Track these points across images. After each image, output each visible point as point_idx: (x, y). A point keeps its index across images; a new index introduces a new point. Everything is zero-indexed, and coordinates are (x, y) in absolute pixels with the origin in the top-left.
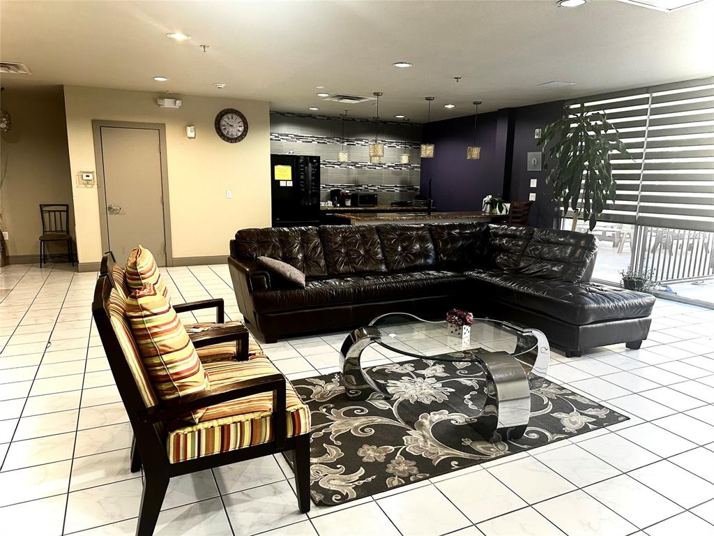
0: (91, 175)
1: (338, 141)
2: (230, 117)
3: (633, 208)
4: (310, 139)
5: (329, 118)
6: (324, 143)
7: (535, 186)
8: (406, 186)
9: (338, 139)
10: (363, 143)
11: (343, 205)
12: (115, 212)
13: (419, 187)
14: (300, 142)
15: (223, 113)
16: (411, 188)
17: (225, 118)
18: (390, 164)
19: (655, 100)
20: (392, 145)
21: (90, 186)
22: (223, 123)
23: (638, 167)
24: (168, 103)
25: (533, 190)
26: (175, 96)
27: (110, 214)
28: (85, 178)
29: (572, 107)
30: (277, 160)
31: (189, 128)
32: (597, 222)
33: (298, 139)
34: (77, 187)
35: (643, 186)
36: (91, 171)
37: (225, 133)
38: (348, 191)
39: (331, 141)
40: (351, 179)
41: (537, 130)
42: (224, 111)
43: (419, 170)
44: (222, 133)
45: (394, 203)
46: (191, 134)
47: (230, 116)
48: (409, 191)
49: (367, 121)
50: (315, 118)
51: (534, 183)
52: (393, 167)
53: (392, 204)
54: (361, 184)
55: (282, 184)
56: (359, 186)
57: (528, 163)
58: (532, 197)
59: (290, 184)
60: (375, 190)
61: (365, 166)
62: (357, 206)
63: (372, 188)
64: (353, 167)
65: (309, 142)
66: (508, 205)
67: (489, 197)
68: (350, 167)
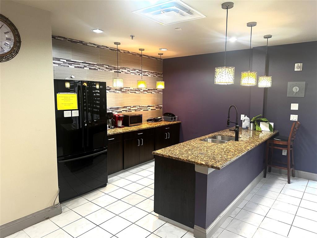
1: (107, 68)
4: (82, 65)
6: (95, 69)
8: (155, 106)
9: (107, 66)
10: (126, 71)
11: (116, 127)
13: (162, 106)
14: (72, 67)
16: (158, 107)
18: (145, 89)
20: (146, 74)
25: (294, 112)
33: (71, 64)
38: (116, 113)
39: (101, 68)
40: (118, 102)
41: (297, 65)
43: (162, 93)
48: (156, 109)
49: (129, 52)
51: (294, 107)
52: (147, 91)
53: (149, 121)
54: (125, 106)
55: (67, 115)
56: (123, 107)
57: (289, 91)
58: (294, 118)
59: (76, 114)
60: (135, 110)
61: (128, 90)
62: (128, 126)
63: (134, 109)
64: (119, 92)
65: (81, 67)
66: (272, 124)
67: (243, 117)
68: (117, 91)
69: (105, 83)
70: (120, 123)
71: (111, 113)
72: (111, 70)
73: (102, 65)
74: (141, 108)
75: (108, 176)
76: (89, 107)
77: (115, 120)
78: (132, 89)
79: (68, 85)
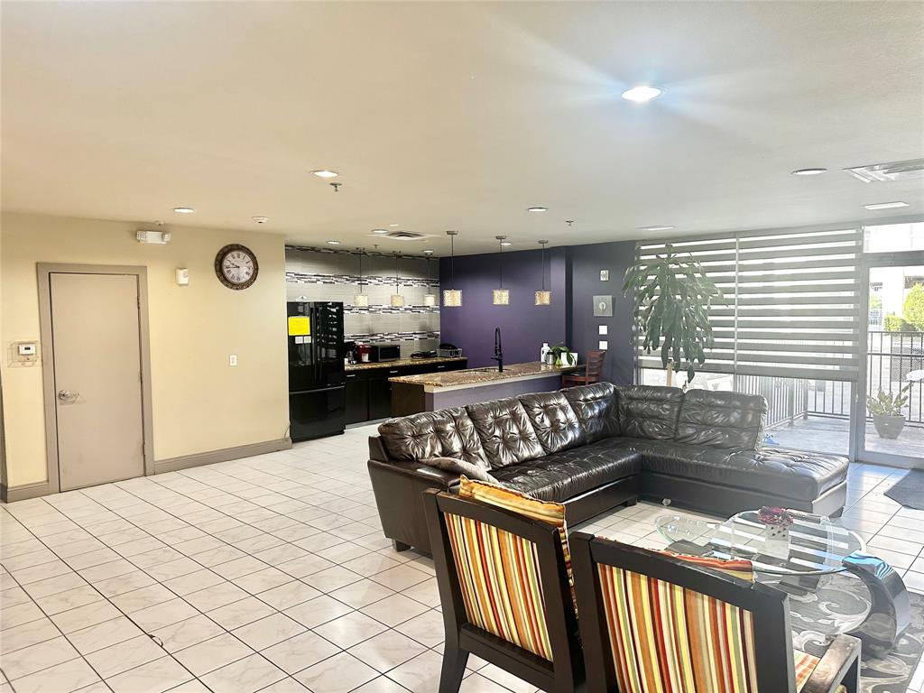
0: (32, 347)
1: (347, 280)
2: (236, 255)
3: (730, 357)
5: (336, 252)
6: (331, 283)
7: (606, 333)
8: (426, 333)
10: (376, 282)
11: (360, 361)
12: (69, 400)
13: (439, 333)
15: (226, 250)
16: (431, 334)
17: (229, 257)
18: (407, 307)
19: (743, 246)
20: (408, 283)
21: (30, 363)
22: (226, 263)
23: (731, 313)
24: (152, 238)
25: (603, 338)
26: (162, 229)
27: (61, 404)
28: (23, 351)
29: (643, 248)
30: (293, 309)
31: (181, 272)
32: (696, 373)
34: (9, 367)
35: (739, 333)
36: (32, 340)
37: (229, 276)
38: (361, 343)
39: (339, 280)
40: (365, 327)
41: (603, 272)
42: (227, 247)
43: (439, 312)
44: (224, 277)
45: (415, 355)
46: (183, 280)
47: (235, 253)
48: (429, 338)
50: (319, 251)
51: (603, 330)
52: (411, 310)
53: (412, 356)
54: (375, 332)
55: (298, 341)
56: (373, 335)
57: (595, 308)
58: (603, 345)
59: (308, 340)
60: (392, 339)
61: (380, 309)
62: (377, 362)
63: (389, 337)
64: (366, 312)
65: (313, 282)
66: (575, 355)
67: (545, 345)
68: (363, 312)
69: (342, 303)
70: (366, 358)
71: (353, 343)
72: (353, 281)
73: (341, 277)
74: (401, 336)
75: (347, 427)
76: (323, 338)
77: (357, 353)
78: (386, 307)
79: (300, 309)
